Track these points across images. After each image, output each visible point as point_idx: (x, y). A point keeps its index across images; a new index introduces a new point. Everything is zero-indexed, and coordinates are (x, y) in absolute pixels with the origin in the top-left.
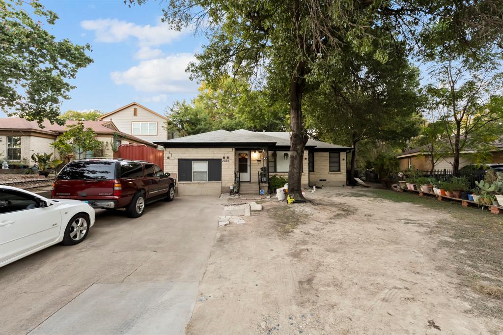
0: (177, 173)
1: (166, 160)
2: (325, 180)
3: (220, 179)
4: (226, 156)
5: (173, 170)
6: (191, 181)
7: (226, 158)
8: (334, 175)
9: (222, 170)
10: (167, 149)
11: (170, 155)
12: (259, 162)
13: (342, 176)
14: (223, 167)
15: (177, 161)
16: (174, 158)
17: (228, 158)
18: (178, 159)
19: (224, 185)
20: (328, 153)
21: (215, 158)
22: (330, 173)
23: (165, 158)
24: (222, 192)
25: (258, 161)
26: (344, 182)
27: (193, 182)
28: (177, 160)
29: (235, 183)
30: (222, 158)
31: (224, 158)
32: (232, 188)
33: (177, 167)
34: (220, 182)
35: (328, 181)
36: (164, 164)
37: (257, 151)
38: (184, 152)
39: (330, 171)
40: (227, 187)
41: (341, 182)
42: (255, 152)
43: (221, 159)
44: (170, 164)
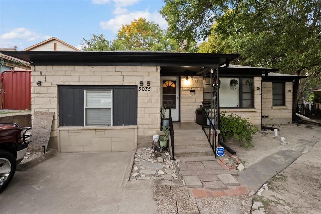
0: (56, 111)
1: (34, 88)
2: (267, 117)
3: (135, 122)
4: (145, 80)
5: (48, 106)
6: (83, 125)
7: (145, 85)
8: (278, 111)
9: (139, 105)
10: (37, 67)
11: (42, 79)
12: (193, 93)
13: (287, 112)
14: (139, 100)
15: (55, 90)
16: (49, 84)
17: (148, 83)
18: (58, 86)
19: (141, 133)
20: (272, 83)
21: (124, 84)
22: (274, 107)
23: (34, 85)
24: (138, 145)
25: (192, 91)
26: (290, 119)
27: (85, 127)
28: (56, 88)
29: (162, 129)
30: (138, 84)
31: (141, 83)
32: (156, 138)
33: (55, 101)
34: (135, 127)
35: (270, 117)
36: (33, 95)
37: (189, 77)
38: (67, 73)
39: (274, 106)
40: (148, 137)
41: (286, 119)
42: (187, 78)
43: (137, 86)
44: (42, 95)
